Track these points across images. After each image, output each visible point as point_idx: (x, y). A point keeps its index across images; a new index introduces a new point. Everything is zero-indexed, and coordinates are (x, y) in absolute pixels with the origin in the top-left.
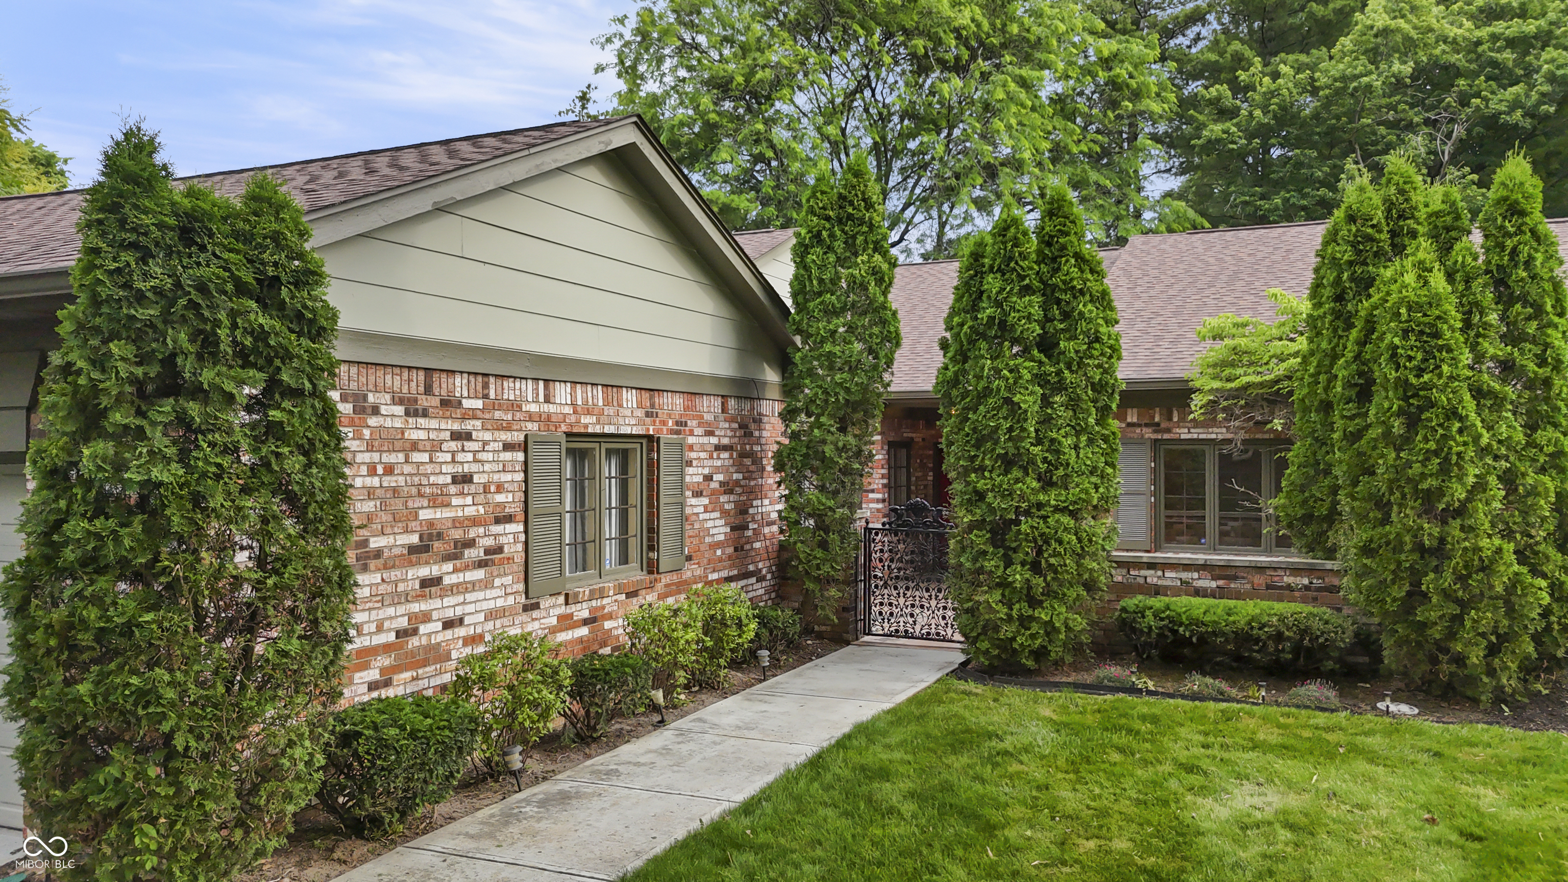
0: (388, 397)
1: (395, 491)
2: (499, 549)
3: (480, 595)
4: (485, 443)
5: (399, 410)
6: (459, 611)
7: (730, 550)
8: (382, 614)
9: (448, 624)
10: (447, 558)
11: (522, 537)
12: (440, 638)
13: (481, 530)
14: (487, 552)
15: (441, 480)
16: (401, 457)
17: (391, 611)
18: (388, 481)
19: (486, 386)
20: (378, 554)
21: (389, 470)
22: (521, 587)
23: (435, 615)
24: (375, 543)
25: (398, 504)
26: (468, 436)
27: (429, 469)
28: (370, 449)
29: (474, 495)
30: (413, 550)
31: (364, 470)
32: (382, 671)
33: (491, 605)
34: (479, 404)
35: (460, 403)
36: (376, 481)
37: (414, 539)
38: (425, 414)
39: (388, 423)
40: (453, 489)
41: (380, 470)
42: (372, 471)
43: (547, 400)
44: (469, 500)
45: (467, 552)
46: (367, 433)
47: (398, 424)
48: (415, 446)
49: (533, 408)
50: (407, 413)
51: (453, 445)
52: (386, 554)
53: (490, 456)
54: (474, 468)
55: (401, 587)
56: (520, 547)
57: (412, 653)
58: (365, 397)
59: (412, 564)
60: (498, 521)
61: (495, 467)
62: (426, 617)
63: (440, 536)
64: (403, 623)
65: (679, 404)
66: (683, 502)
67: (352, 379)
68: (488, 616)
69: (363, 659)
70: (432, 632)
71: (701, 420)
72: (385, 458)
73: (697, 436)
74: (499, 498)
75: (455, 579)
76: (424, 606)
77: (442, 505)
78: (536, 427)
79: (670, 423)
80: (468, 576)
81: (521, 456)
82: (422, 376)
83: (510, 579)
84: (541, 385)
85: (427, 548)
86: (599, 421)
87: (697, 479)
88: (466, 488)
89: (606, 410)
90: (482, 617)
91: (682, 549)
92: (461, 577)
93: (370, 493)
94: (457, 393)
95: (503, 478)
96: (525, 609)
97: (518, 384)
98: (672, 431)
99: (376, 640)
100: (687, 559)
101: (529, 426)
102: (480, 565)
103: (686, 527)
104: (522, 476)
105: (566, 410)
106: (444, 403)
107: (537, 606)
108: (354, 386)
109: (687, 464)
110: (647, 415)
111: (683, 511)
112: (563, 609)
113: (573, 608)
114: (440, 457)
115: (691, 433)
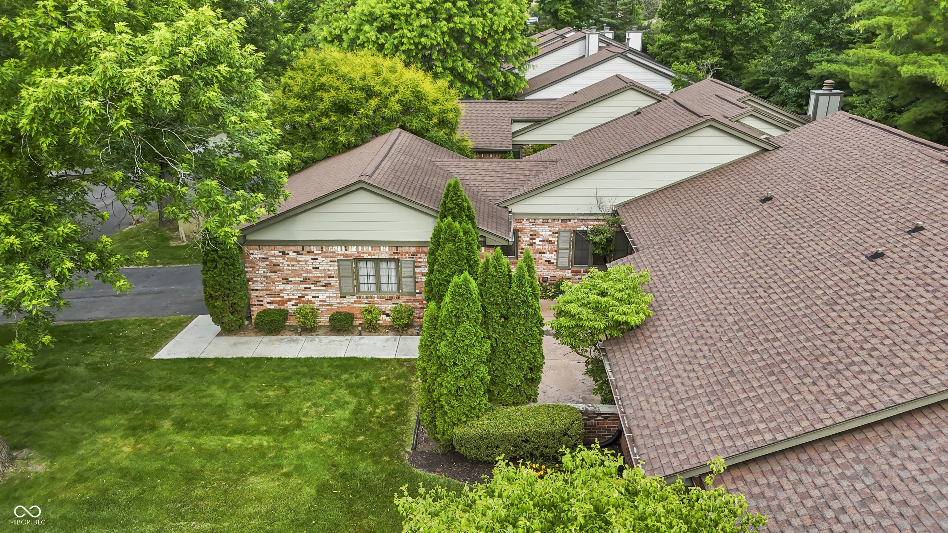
0: (291, 252)
1: (296, 270)
2: (330, 284)
3: (324, 293)
4: (323, 261)
5: (295, 254)
6: (317, 295)
8: (294, 293)
9: (313, 297)
10: (312, 284)
11: (338, 282)
12: (311, 299)
13: (323, 279)
14: (325, 284)
15: (309, 268)
16: (296, 263)
17: (297, 292)
18: (292, 268)
19: (322, 248)
20: (291, 281)
21: (293, 266)
22: (339, 292)
23: (309, 295)
24: (290, 279)
25: (297, 273)
26: (317, 259)
27: (305, 266)
28: (287, 261)
30: (301, 281)
31: (286, 265)
32: (295, 303)
33: (328, 295)
34: (320, 252)
35: (313, 252)
36: (290, 268)
37: (302, 279)
38: (302, 254)
39: (292, 256)
40: (313, 270)
41: (290, 265)
42: (288, 266)
43: (346, 250)
44: (319, 272)
45: (318, 283)
46: (286, 259)
47: (295, 257)
48: (300, 261)
49: (340, 252)
50: (297, 254)
51: (312, 261)
52: (294, 282)
53: (325, 263)
54: (319, 266)
55: (299, 288)
56: (338, 284)
57: (304, 301)
58: (285, 252)
59: (301, 284)
60: (329, 277)
61: (327, 266)
62: (307, 295)
63: (309, 279)
64: (301, 295)
65: (413, 250)
66: (414, 277)
67: (281, 248)
68: (327, 297)
69: (290, 300)
70: (309, 298)
71: (426, 254)
72: (291, 263)
73: (424, 259)
74: (329, 273)
75: (315, 288)
76: (306, 293)
77: (310, 273)
78: (342, 257)
79: (407, 255)
80: (319, 288)
81: (336, 264)
82: (301, 247)
83: (334, 290)
84: (343, 247)
85: (306, 281)
86: (369, 255)
87: (425, 271)
88: (317, 270)
89: (373, 252)
90: (325, 297)
91: (415, 290)
92: (317, 288)
93: (288, 270)
94: (312, 250)
95: (330, 268)
96: (341, 297)
97: (334, 247)
98: (409, 258)
99: (293, 297)
100: (417, 293)
101: (339, 257)
102: (323, 286)
103: (417, 284)
104: (337, 268)
105: (354, 253)
106: (308, 252)
107: (345, 297)
108: (282, 250)
109: (417, 267)
110: (394, 253)
111: (414, 280)
112: (356, 299)
113: (360, 299)
114: (308, 263)
115: (420, 258)
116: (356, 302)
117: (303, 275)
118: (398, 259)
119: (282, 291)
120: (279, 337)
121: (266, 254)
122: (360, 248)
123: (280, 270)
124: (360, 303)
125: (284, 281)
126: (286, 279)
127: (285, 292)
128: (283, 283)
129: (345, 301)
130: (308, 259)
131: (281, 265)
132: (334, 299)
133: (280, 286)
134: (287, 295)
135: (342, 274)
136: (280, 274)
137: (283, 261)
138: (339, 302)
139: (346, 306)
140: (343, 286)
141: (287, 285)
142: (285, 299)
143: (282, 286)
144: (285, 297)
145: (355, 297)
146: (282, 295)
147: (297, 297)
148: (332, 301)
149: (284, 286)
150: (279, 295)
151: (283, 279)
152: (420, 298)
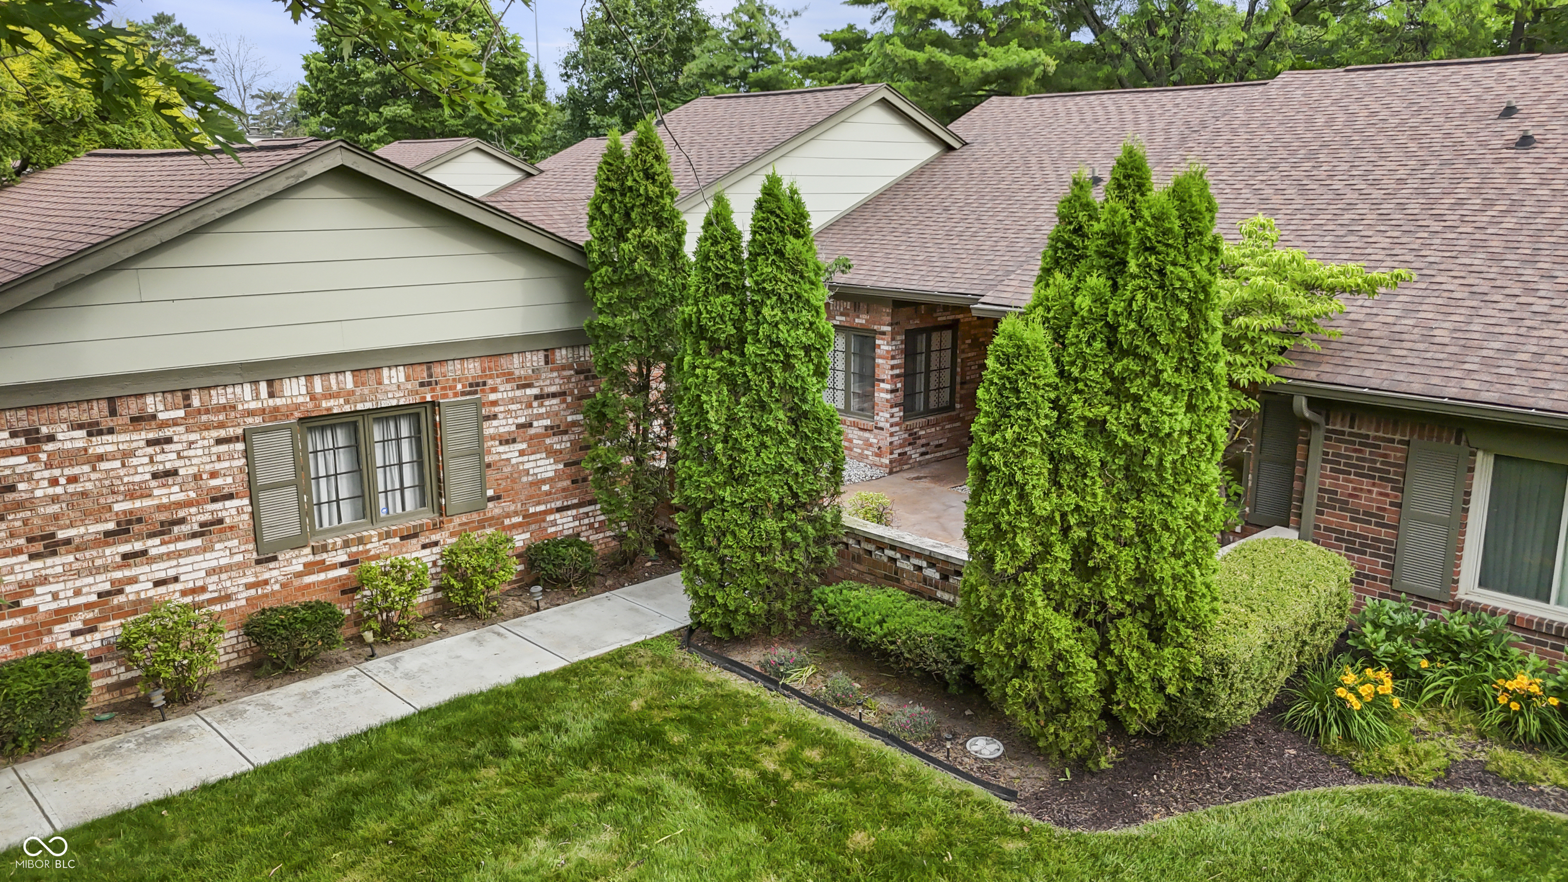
0: (64, 426)
1: (84, 494)
2: (220, 521)
3: (200, 558)
4: (193, 443)
5: (82, 433)
6: (172, 573)
7: (567, 483)
8: (78, 583)
9: (158, 583)
10: (151, 535)
11: (250, 509)
12: (150, 593)
13: (193, 510)
14: (202, 525)
15: (137, 478)
16: (87, 468)
17: (90, 580)
18: (71, 488)
19: (187, 398)
20: (68, 542)
21: (73, 480)
22: (251, 546)
23: (142, 578)
24: (61, 535)
25: (88, 504)
26: (169, 441)
27: (122, 472)
28: (49, 466)
29: (181, 484)
30: (107, 534)
31: (45, 483)
32: (85, 622)
33: (214, 563)
34: (181, 413)
35: (154, 417)
36: (59, 490)
37: (111, 526)
38: (111, 431)
39: (68, 445)
40: (154, 483)
41: (62, 481)
42: (54, 482)
43: (271, 395)
44: (176, 489)
45: (176, 529)
46: (43, 456)
47: (80, 444)
48: (101, 458)
49: (253, 405)
50: (90, 434)
51: (150, 450)
52: (78, 541)
53: (200, 452)
54: (178, 463)
55: (98, 562)
56: (246, 517)
57: (120, 607)
58: (37, 431)
59: (108, 544)
60: (214, 500)
61: (206, 459)
62: (133, 580)
63: (139, 520)
64: (107, 586)
65: (473, 368)
66: (480, 453)
67: (21, 419)
68: (210, 572)
69: (62, 615)
70: (143, 589)
71: (509, 377)
72: (67, 472)
73: (505, 392)
74: (214, 483)
75: (164, 549)
76: (127, 573)
77: (142, 496)
78: (258, 419)
79: (459, 387)
80: (181, 546)
81: (240, 446)
82: (104, 405)
83: (235, 542)
84: (263, 386)
85: (127, 531)
86: (347, 402)
87: (507, 429)
88: (170, 480)
89: (358, 391)
90: (203, 574)
91: (483, 492)
92: (172, 547)
93: (55, 499)
94: (150, 410)
95: (218, 466)
96: (258, 562)
97: (230, 390)
98: (463, 394)
99: (74, 602)
100: (490, 499)
101: (249, 420)
102: (194, 535)
103: (489, 472)
104: (243, 461)
105: (300, 400)
106: (133, 420)
107: (275, 559)
108: (25, 425)
109: (488, 418)
110: (422, 384)
111: (481, 459)
112: (311, 558)
113: (325, 556)
114: (135, 461)
115: (494, 390)
116: (310, 568)
117: (117, 507)
118: (433, 404)
119: (27, 588)
120: (66, 756)
122: (318, 383)
123: (19, 506)
124: (322, 567)
125: (39, 547)
126: (43, 538)
127: (39, 590)
128: (33, 557)
129: (274, 573)
130: (135, 445)
131: (21, 486)
132: (233, 574)
133: (17, 569)
134: (49, 597)
135: (262, 478)
136: (18, 524)
137: (31, 467)
138: (252, 579)
139: (277, 587)
140: (266, 519)
141: (49, 561)
142: (40, 618)
143: (26, 567)
144: (42, 608)
145: (308, 550)
146: (26, 603)
147: (94, 598)
148: (228, 584)
149: (38, 564)
150: (17, 604)
151: (30, 540)
152: (497, 511)
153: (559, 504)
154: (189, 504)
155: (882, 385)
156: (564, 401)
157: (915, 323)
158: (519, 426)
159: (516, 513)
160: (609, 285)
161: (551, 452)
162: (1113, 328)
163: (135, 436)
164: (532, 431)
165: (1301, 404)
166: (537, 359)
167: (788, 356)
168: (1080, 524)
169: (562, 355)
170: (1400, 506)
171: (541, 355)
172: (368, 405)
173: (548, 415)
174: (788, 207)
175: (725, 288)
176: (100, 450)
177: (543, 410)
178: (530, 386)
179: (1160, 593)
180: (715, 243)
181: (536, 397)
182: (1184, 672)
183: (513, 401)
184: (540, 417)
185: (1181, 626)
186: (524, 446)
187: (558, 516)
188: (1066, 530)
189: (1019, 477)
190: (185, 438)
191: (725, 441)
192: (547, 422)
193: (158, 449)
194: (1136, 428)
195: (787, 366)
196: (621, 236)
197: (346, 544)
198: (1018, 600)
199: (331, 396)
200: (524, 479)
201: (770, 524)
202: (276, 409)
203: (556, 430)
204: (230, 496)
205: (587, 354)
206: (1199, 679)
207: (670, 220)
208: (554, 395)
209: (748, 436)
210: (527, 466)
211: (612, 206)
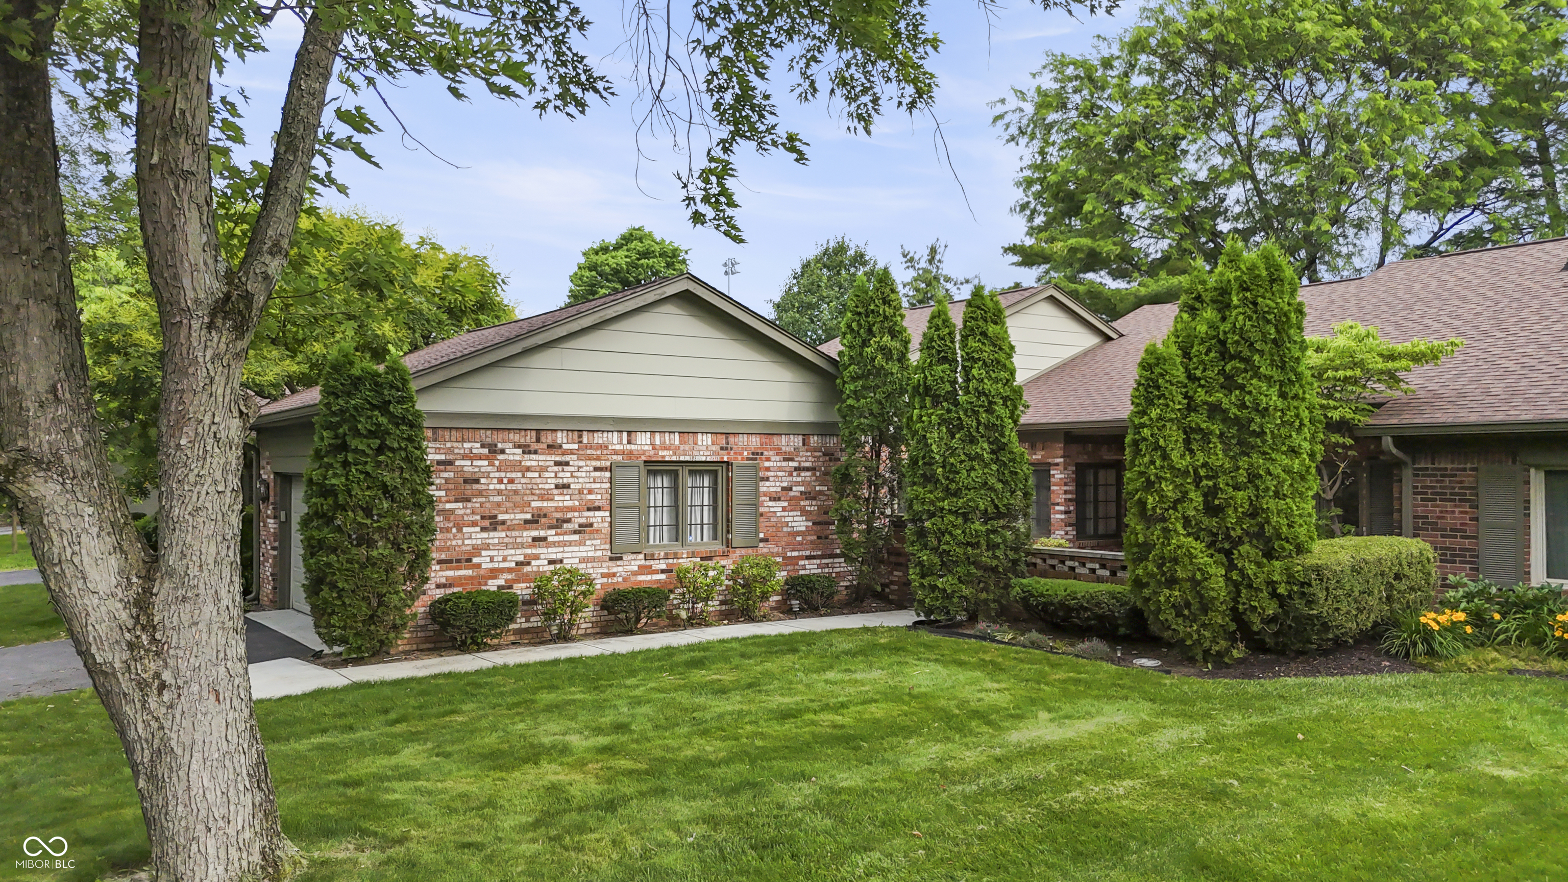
0: (511, 445)
1: (516, 492)
2: (591, 525)
3: (576, 549)
4: (580, 467)
5: (519, 451)
6: (559, 556)
7: (814, 538)
8: (506, 553)
9: (551, 562)
10: (550, 527)
11: (609, 519)
12: (545, 568)
13: (576, 514)
14: (580, 525)
15: (547, 486)
16: (519, 475)
17: (512, 552)
18: (509, 487)
19: (580, 436)
20: (503, 522)
21: (511, 481)
22: (608, 546)
23: (542, 556)
24: (501, 517)
25: (518, 499)
26: (567, 464)
27: (539, 481)
28: (499, 470)
29: (571, 495)
30: (526, 522)
31: (495, 481)
32: (506, 581)
33: (584, 554)
34: (576, 446)
35: (561, 446)
36: (503, 487)
37: (529, 516)
38: (536, 452)
39: (511, 457)
40: (556, 492)
41: (505, 481)
42: (500, 481)
43: (629, 442)
44: (568, 497)
45: (565, 525)
46: (497, 463)
47: (518, 458)
48: (528, 469)
49: (618, 447)
50: (524, 452)
51: (556, 468)
52: (509, 523)
53: (584, 474)
54: (571, 480)
55: (519, 540)
56: (607, 525)
57: (527, 574)
58: (496, 445)
59: (526, 529)
60: (589, 509)
61: (587, 480)
62: (537, 557)
63: (545, 516)
64: (521, 558)
65: (755, 441)
66: (756, 505)
67: (488, 437)
68: (581, 560)
69: (494, 573)
70: (541, 565)
71: (778, 451)
72: (509, 475)
73: (775, 462)
74: (590, 497)
75: (556, 538)
76: (534, 551)
77: (548, 500)
78: (620, 458)
79: (745, 453)
80: (567, 538)
81: (608, 474)
82: (534, 433)
83: (598, 542)
84: (625, 434)
85: (537, 522)
86: (675, 454)
87: (774, 489)
88: (565, 491)
89: (682, 447)
90: (577, 560)
91: (757, 534)
92: (561, 538)
93: (499, 492)
94: (559, 441)
95: (594, 486)
96: (611, 559)
97: (605, 434)
98: (748, 459)
99: (502, 565)
100: (762, 540)
101: (615, 457)
102: (575, 532)
103: (762, 519)
104: (608, 485)
105: (646, 448)
106: (549, 446)
107: (621, 559)
108: (489, 440)
109: (763, 479)
110: (722, 449)
111: (757, 509)
112: (643, 562)
113: (652, 562)
114: (546, 475)
115: (768, 459)
116: (643, 570)
117: (534, 504)
118: (727, 463)
119: (476, 551)
121: (450, 451)
122: (658, 438)
123: (480, 493)
124: (651, 570)
125: (486, 523)
126: (491, 517)
127: (484, 553)
128: (483, 529)
129: (618, 569)
130: (548, 464)
131: (483, 481)
132: (595, 564)
133: (473, 536)
134: (488, 559)
135: (618, 501)
136: (478, 505)
137: (489, 469)
138: (606, 571)
139: (620, 579)
140: (618, 530)
141: (492, 534)
142: (482, 572)
143: (479, 536)
144: (484, 566)
145: (641, 556)
146: (476, 560)
147: (513, 565)
148: (591, 571)
149: (485, 535)
150: (469, 560)
151: (483, 518)
152: (765, 550)
153: (808, 553)
154: (572, 509)
155: (1057, 508)
156: (814, 475)
157: (1083, 459)
158: (783, 489)
159: (778, 555)
160: (854, 379)
161: (804, 512)
162: (1223, 343)
163: (549, 458)
164: (791, 494)
165: (1388, 442)
166: (798, 441)
167: (990, 403)
168: (1208, 478)
169: (814, 440)
170: (1477, 519)
171: (800, 438)
172: (687, 458)
173: (803, 483)
174: (990, 304)
175: (944, 360)
176: (528, 464)
177: (799, 479)
178: (792, 460)
179: (1268, 522)
180: (938, 329)
181: (796, 469)
182: (1291, 579)
183: (780, 469)
184: (798, 484)
185: (1286, 545)
186: (786, 504)
187: (807, 562)
188: (1198, 480)
189: (1161, 442)
190: (576, 463)
191: (944, 467)
192: (802, 489)
193: (560, 468)
194: (1243, 406)
195: (990, 411)
196: (865, 343)
197: (666, 557)
198: (1166, 530)
199: (665, 449)
200: (785, 529)
201: (977, 526)
202: (631, 452)
203: (807, 495)
204: (598, 509)
205: (832, 442)
206: (1302, 584)
207: (900, 332)
208: (807, 469)
209: (962, 462)
210: (787, 519)
211: (860, 325)
